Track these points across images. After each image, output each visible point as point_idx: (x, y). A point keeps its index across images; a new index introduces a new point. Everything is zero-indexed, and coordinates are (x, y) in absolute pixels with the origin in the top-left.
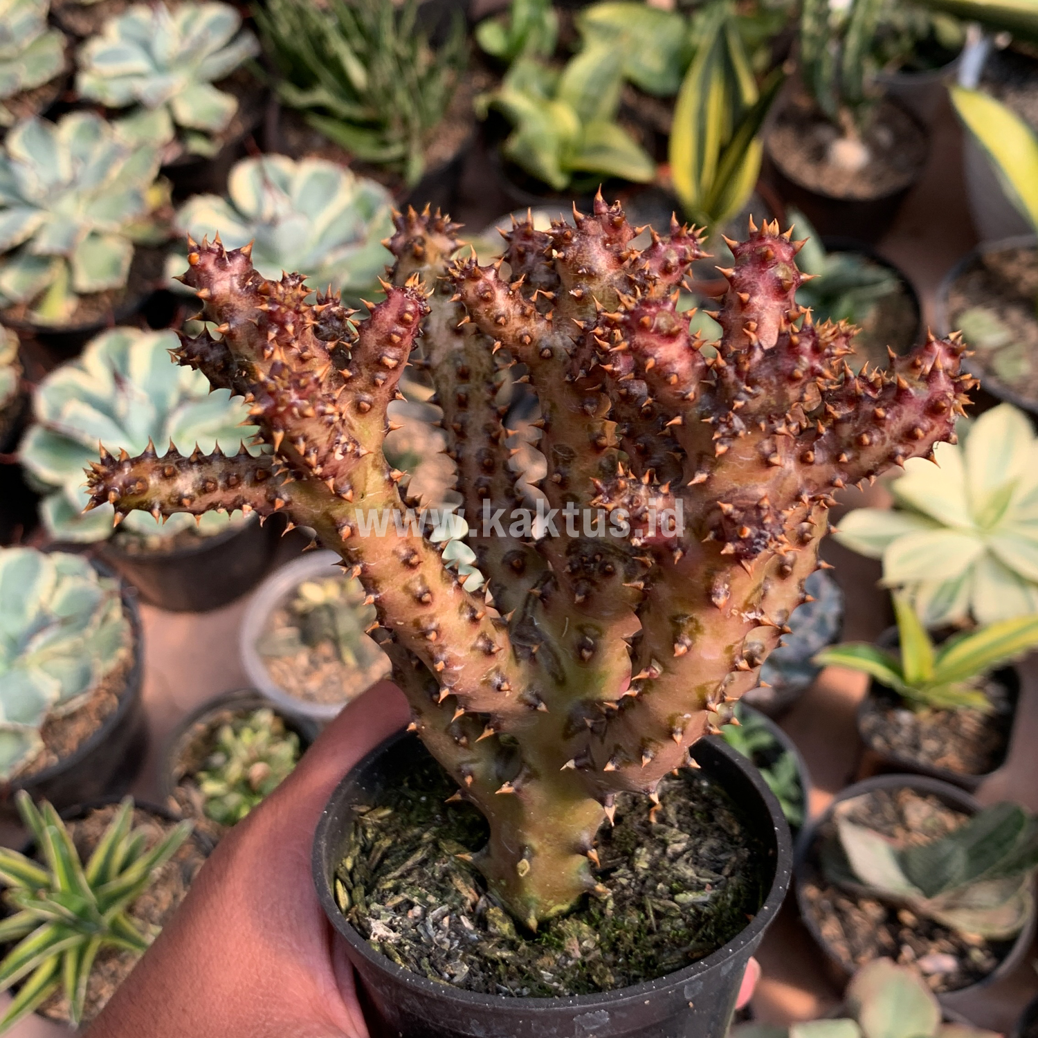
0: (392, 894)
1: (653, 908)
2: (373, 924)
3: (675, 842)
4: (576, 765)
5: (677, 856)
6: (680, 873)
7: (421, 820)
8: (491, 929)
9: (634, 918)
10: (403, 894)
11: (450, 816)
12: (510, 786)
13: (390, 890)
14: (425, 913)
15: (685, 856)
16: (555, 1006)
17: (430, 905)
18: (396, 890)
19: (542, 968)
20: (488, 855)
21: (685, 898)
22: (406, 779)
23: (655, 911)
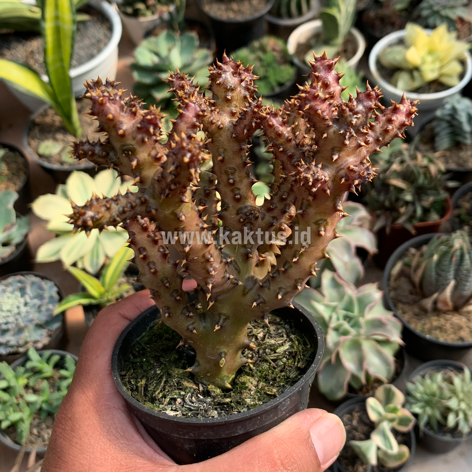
0: (163, 399)
1: (270, 359)
2: (167, 413)
3: (258, 334)
4: (257, 304)
5: (264, 338)
6: (270, 343)
7: (149, 368)
8: (213, 394)
9: (265, 366)
10: (168, 397)
11: (162, 361)
12: (218, 326)
13: (162, 397)
14: (183, 400)
15: (267, 337)
16: (274, 403)
17: (184, 395)
18: (164, 396)
19: (245, 398)
21: (280, 350)
22: (131, 355)
23: (272, 360)
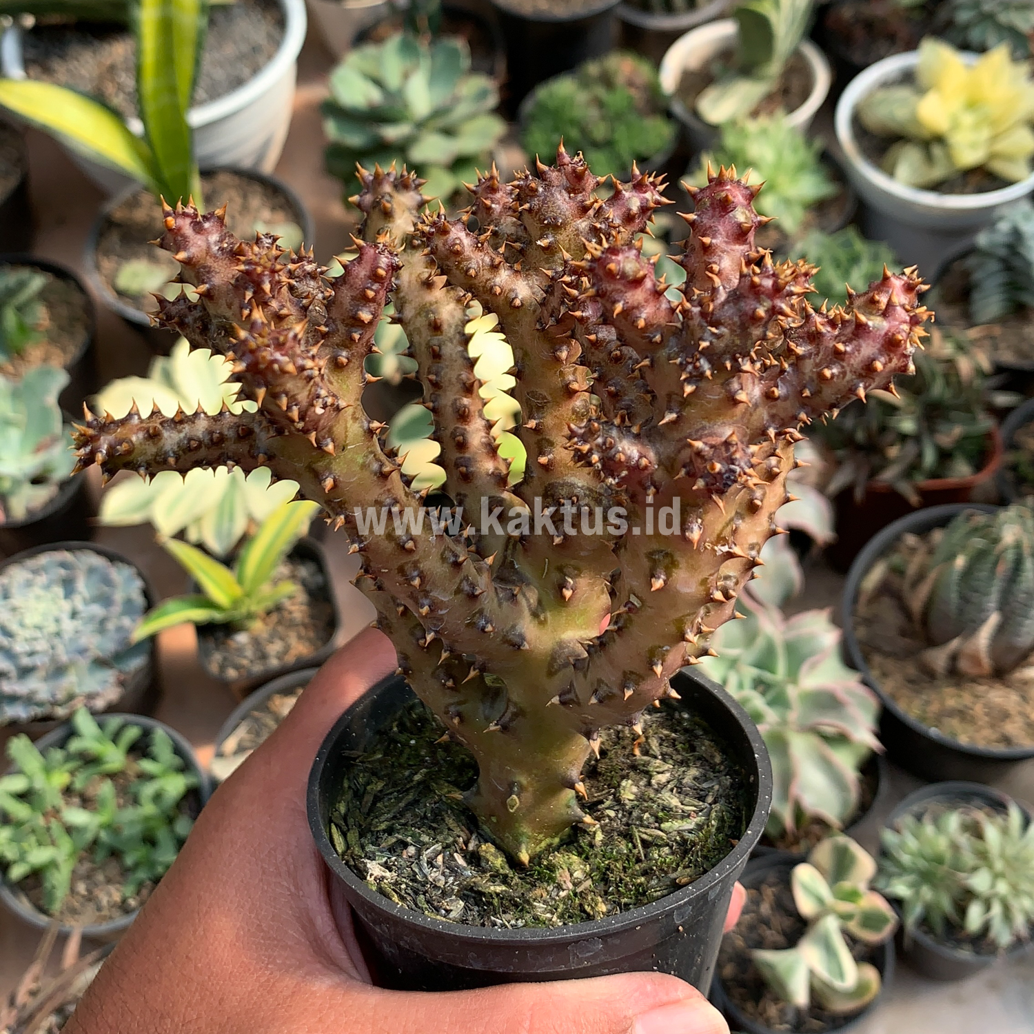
0: (386, 835)
1: (640, 837)
2: (368, 866)
3: (658, 773)
4: (560, 701)
5: (662, 787)
6: (665, 803)
7: (411, 763)
8: (483, 864)
9: (623, 847)
10: (397, 835)
11: (439, 757)
12: (496, 725)
13: (384, 831)
14: (419, 853)
15: (669, 786)
16: (549, 936)
17: (424, 844)
18: (390, 831)
19: (534, 900)
20: (478, 793)
21: (671, 827)
22: (395, 724)
23: (643, 841)
